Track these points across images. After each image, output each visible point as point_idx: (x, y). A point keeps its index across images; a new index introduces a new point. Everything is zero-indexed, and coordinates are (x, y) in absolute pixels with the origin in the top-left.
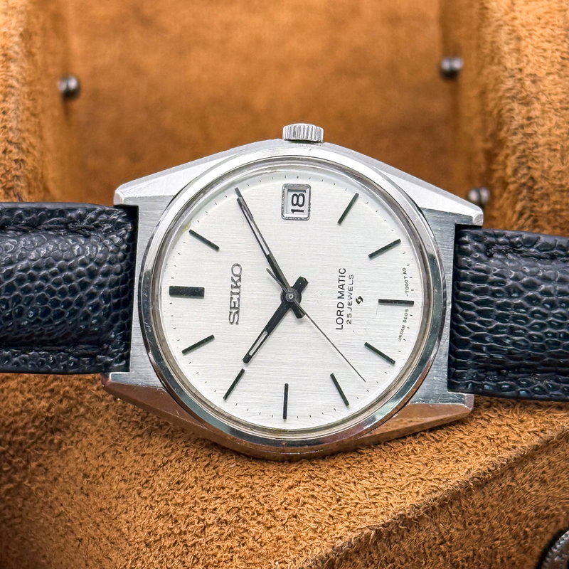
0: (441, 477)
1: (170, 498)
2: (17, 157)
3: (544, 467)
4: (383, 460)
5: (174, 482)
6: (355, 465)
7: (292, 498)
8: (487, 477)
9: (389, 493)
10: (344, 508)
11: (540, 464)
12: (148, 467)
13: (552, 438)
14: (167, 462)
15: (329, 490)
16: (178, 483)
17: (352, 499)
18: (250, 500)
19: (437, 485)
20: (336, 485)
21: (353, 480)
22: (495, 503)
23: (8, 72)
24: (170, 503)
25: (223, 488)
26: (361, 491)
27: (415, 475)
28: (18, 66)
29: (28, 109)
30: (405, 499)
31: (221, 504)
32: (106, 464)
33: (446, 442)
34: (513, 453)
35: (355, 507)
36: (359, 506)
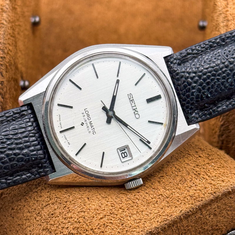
0: (168, 214)
1: (48, 221)
2: (2, 56)
3: (215, 208)
4: (143, 206)
5: (51, 214)
6: (131, 208)
7: (102, 223)
8: (189, 214)
9: (145, 221)
10: (124, 228)
11: (214, 207)
12: (39, 206)
13: (219, 196)
14: (48, 204)
15: (118, 220)
16: (52, 214)
17: (128, 224)
18: (83, 224)
19: (166, 218)
20: (122, 217)
21: (129, 215)
22: (193, 225)
23: (2, 17)
24: (48, 223)
25: (72, 218)
26: (133, 220)
27: (157, 213)
28: (7, 14)
29: (10, 34)
30: (152, 224)
31: (71, 225)
32: (22, 204)
33: (171, 198)
34: (201, 203)
35: (130, 228)
36: (131, 227)
